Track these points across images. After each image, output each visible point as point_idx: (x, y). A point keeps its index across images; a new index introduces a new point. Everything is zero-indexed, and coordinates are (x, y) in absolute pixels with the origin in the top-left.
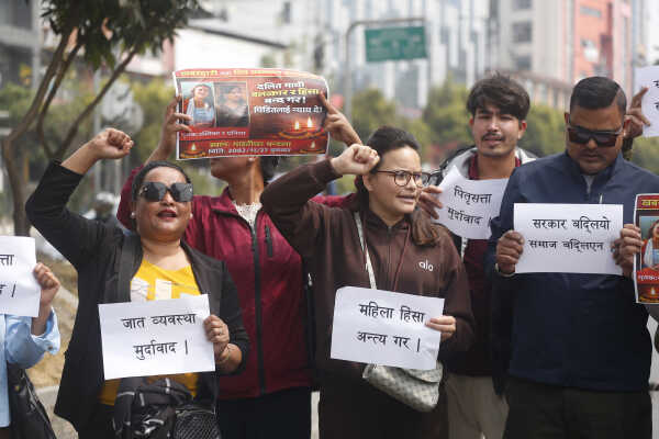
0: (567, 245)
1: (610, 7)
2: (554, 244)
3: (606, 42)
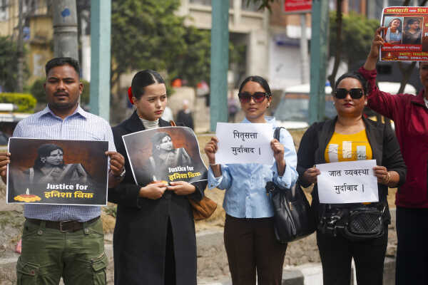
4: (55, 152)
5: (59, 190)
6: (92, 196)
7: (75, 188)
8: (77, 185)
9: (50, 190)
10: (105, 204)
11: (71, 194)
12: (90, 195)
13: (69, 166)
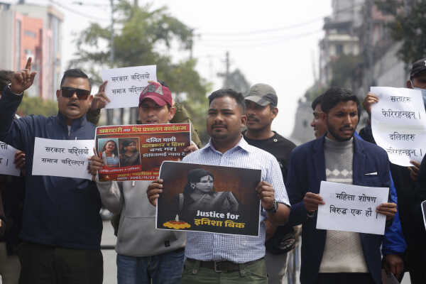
0: (64, 161)
1: (41, 31)
2: (56, 161)
3: (38, 51)
4: (206, 178)
5: (209, 217)
6: (243, 226)
7: (226, 216)
8: (228, 214)
9: (200, 217)
10: (257, 235)
11: (221, 222)
12: (241, 225)
13: (220, 194)
